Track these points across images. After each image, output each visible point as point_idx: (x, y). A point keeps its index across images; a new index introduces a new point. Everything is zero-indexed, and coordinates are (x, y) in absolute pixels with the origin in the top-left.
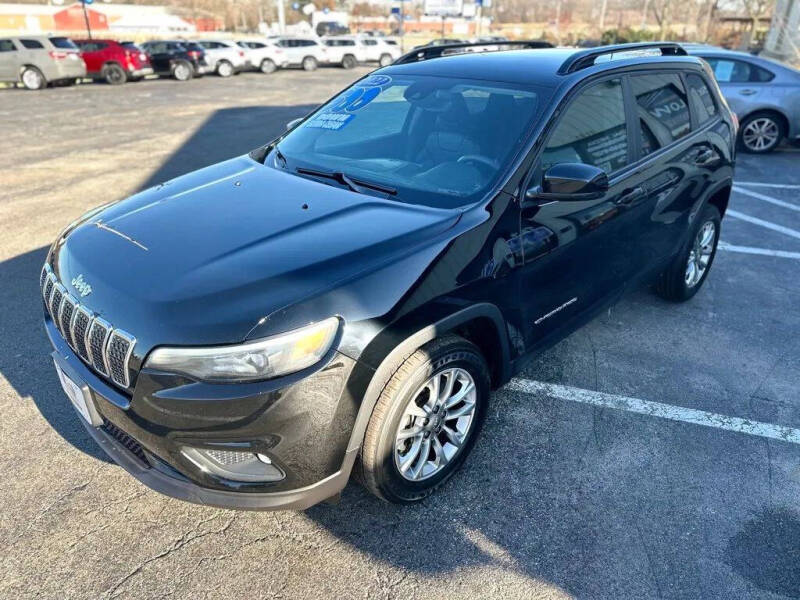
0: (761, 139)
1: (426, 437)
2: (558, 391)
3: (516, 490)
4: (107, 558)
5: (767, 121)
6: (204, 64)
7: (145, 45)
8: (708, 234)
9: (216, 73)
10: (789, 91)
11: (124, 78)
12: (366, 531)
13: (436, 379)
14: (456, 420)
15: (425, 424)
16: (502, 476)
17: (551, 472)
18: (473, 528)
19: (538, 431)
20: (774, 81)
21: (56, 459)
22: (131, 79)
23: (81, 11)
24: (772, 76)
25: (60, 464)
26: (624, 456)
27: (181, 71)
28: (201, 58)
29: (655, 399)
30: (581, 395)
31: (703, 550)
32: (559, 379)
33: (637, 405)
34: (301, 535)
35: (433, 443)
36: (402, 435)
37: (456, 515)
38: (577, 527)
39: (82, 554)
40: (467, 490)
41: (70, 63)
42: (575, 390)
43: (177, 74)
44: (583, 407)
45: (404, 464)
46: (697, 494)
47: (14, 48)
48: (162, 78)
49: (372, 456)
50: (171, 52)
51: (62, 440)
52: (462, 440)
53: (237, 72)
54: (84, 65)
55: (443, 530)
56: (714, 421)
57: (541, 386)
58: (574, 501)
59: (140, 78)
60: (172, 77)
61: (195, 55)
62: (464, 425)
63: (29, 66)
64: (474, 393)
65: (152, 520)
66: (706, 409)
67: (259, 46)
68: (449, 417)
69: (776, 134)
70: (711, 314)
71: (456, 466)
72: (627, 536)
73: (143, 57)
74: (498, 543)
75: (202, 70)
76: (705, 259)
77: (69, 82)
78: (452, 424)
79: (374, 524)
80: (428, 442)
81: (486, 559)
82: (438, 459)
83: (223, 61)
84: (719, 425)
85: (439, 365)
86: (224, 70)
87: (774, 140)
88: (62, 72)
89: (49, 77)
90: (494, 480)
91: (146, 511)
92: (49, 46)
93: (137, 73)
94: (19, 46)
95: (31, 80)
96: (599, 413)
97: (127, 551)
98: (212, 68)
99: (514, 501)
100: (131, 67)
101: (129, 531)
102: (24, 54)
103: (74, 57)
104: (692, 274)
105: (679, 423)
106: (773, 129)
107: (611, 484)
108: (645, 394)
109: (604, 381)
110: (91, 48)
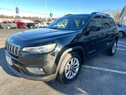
0: (120, 35)
1: (70, 71)
2: (93, 67)
3: (87, 82)
4: (11, 91)
5: (121, 33)
6: (35, 26)
7: (26, 23)
8: (115, 44)
9: (37, 28)
10: (124, 28)
11: (23, 28)
12: (59, 88)
13: (72, 59)
14: (76, 68)
15: (70, 68)
16: (84, 80)
17: (93, 79)
18: (79, 88)
19: (90, 73)
20: (122, 27)
21: (4, 75)
22: (24, 28)
23: (18, 20)
24: (121, 26)
25: (5, 76)
26: (105, 77)
27: (31, 27)
28: (35, 25)
29: (110, 69)
30: (97, 68)
31: (123, 92)
32: (93, 66)
33: (107, 70)
34: (47, 88)
35: (71, 72)
36: (66, 69)
37: (76, 86)
38: (99, 88)
39: (6, 90)
40: (78, 82)
41: (15, 25)
42: (95, 67)
43: (31, 28)
44: (97, 70)
45: (67, 75)
46: (120, 83)
47: (7, 23)
48: (29, 28)
49: (61, 72)
50: (30, 24)
51: (5, 73)
52: (77, 72)
53: (40, 27)
54: (17, 26)
55: (74, 88)
56: (121, 72)
57: (90, 67)
58: (98, 84)
59: (25, 28)
60: (30, 28)
61: (34, 25)
62: (77, 70)
63: (9, 26)
64: (79, 63)
65: (20, 85)
66: (119, 70)
67: (43, 24)
68: (74, 68)
69: (123, 35)
70: (117, 58)
71: (76, 77)
72: (108, 90)
73: (26, 25)
74: (84, 90)
75: (35, 27)
76: (115, 49)
77: (15, 28)
78: (75, 69)
79: (61, 87)
80: (71, 71)
81: (82, 93)
82: (72, 75)
83: (38, 26)
84: (122, 73)
85: (73, 56)
86: (38, 27)
87: (122, 36)
88: (14, 27)
89: (12, 27)
90: (82, 80)
91: (19, 84)
92: (12, 23)
93: (25, 27)
94: (8, 23)
95: (9, 28)
96: (100, 71)
97: (14, 90)
98: (36, 27)
99: (87, 84)
100: (24, 26)
101: (15, 87)
102: (8, 24)
103: (16, 24)
104: (113, 51)
105: (115, 72)
106: (122, 34)
107: (104, 81)
108: (108, 68)
109: (100, 66)
110: (18, 23)
